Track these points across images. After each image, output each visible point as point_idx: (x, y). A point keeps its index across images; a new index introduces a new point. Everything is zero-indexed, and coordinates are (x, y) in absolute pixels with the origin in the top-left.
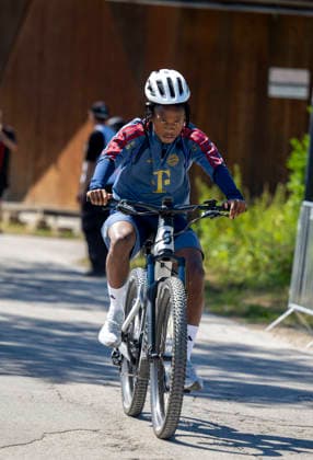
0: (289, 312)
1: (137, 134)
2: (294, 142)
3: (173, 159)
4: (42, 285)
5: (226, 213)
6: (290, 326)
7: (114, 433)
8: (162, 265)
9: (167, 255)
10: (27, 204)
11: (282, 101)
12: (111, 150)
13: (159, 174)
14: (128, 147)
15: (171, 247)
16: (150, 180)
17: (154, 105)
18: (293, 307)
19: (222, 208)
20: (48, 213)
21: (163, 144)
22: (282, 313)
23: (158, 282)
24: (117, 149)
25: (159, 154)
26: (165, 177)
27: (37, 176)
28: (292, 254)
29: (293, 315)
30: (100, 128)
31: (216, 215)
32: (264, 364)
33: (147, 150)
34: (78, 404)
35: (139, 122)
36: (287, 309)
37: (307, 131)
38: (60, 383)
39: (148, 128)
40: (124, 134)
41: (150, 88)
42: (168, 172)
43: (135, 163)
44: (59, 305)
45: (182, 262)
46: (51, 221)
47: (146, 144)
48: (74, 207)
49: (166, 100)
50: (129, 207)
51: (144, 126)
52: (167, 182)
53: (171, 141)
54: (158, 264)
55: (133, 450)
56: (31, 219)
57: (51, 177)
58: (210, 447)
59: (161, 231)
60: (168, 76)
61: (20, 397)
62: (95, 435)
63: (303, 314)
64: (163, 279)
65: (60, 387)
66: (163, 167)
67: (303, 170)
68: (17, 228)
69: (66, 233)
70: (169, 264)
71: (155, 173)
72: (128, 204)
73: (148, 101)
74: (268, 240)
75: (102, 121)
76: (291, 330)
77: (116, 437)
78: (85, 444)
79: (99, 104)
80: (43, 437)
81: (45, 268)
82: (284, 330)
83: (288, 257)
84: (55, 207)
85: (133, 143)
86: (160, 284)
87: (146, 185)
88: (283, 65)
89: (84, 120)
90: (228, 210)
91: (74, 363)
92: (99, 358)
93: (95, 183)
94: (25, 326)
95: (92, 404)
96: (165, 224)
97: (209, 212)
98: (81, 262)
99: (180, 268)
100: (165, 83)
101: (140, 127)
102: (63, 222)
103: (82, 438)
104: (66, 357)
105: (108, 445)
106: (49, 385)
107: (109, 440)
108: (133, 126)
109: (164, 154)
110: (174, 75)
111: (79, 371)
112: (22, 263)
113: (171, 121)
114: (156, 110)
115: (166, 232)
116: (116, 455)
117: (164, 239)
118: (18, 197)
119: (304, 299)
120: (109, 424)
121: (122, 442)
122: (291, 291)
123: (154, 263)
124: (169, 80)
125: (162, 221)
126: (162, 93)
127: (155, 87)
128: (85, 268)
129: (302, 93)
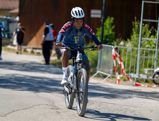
0: (97, 73)
1: (69, 26)
2: (97, 29)
3: (79, 33)
4: (32, 67)
5: (97, 49)
6: (97, 77)
7: (52, 105)
8: (79, 65)
9: (80, 62)
10: (28, 46)
11: (94, 18)
12: (62, 31)
13: (75, 38)
14: (67, 30)
15: (81, 59)
16: (73, 40)
17: (74, 18)
18: (98, 72)
19: (96, 48)
20: (34, 48)
21: (76, 29)
22: (95, 73)
23: (78, 70)
24: (64, 31)
25: (75, 32)
26: (77, 38)
27: (31, 39)
28: (97, 58)
29: (98, 74)
30: (47, 26)
31: (94, 50)
32: (91, 87)
33: (72, 31)
34: (43, 98)
35: (69, 23)
36: (96, 72)
37: (101, 26)
38: (37, 92)
39: (72, 25)
40: (65, 26)
41: (73, 13)
42: (78, 37)
43: (69, 35)
44: (37, 72)
45: (85, 64)
46: (34, 51)
47: (71, 29)
48: (41, 47)
49: (78, 17)
50: (69, 48)
51: (71, 24)
52: (78, 40)
53: (79, 28)
54: (77, 64)
55: (57, 109)
56: (29, 50)
57: (34, 39)
58: (95, 118)
59: (78, 55)
60: (78, 9)
61: (27, 96)
62: (47, 106)
63: (101, 73)
64: (79, 69)
65: (38, 94)
66: (76, 36)
67: (100, 36)
68: (26, 53)
69: (38, 54)
70: (81, 64)
71: (74, 38)
72: (68, 47)
73: (72, 17)
74: (91, 54)
75: (48, 24)
76: (98, 78)
77: (52, 106)
78: (44, 108)
79: (46, 20)
80: (33, 106)
81: (33, 63)
82: (96, 78)
83: (96, 59)
84: (35, 47)
85: (68, 29)
86: (79, 71)
87: (72, 41)
88: (94, 9)
89: (42, 24)
90: (98, 48)
91: (41, 87)
92: (48, 86)
93: (58, 41)
94: (28, 78)
95: (46, 98)
96: (79, 53)
97: (92, 49)
98: (43, 61)
99: (84, 66)
100: (77, 11)
101: (70, 24)
102: (38, 51)
103: (44, 106)
104: (39, 86)
105: (50, 108)
106: (35, 93)
107: (51, 107)
108: (67, 24)
109: (77, 32)
110: (80, 9)
111: (42, 89)
112: (27, 61)
113: (79, 23)
114: (75, 19)
115: (80, 55)
116: (52, 111)
117: (79, 57)
118: (26, 44)
119: (101, 69)
120: (50, 103)
121: (54, 107)
122: (98, 68)
123: (76, 65)
124: (79, 11)
125: (78, 52)
126: (77, 15)
127: (74, 13)
128: (44, 63)
129: (99, 16)
